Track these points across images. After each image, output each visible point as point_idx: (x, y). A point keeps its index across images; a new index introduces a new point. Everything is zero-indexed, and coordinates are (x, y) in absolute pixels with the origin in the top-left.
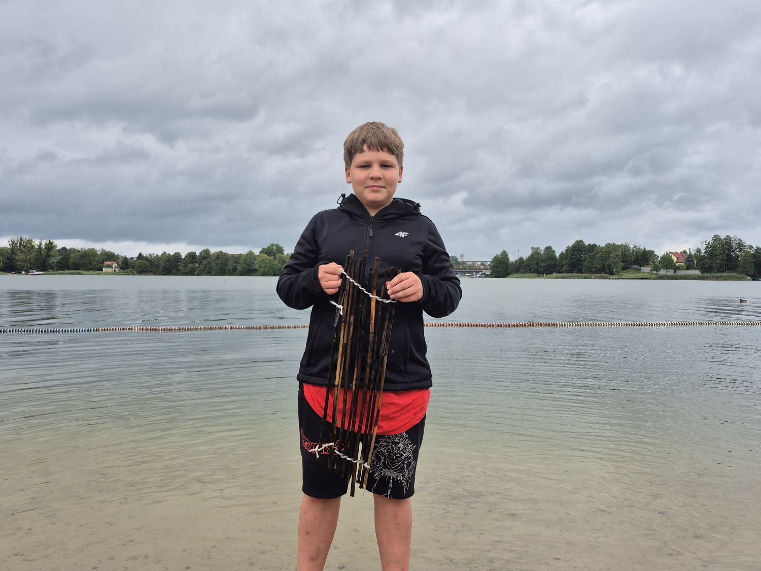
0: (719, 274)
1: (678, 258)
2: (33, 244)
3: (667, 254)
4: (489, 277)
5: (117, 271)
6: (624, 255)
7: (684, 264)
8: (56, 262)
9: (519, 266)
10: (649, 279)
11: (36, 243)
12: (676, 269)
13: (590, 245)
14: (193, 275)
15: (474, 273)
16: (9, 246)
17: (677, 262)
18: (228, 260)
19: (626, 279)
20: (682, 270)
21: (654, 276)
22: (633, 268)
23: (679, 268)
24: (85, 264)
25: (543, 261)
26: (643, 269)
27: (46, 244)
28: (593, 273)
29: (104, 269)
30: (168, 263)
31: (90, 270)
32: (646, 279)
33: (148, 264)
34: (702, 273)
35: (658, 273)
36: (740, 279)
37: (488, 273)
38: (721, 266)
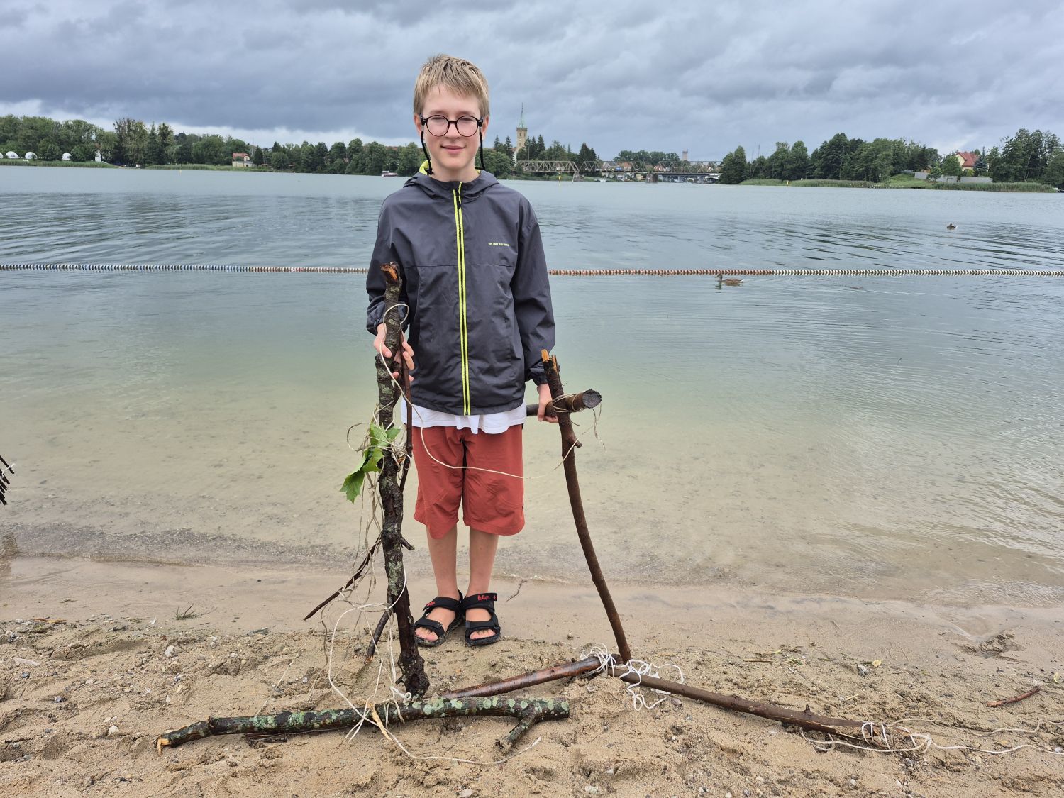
0: (1016, 183)
1: (966, 160)
2: (144, 128)
3: (953, 155)
4: (717, 183)
5: (250, 165)
6: (896, 155)
7: (972, 169)
8: (175, 152)
9: (757, 169)
10: (924, 188)
11: (148, 127)
12: (961, 175)
13: (853, 140)
14: (343, 173)
15: (699, 178)
16: (115, 131)
17: (963, 166)
18: (385, 155)
19: (894, 187)
20: (968, 176)
21: (930, 185)
22: (905, 173)
23: (965, 174)
24: (210, 155)
25: (789, 162)
26: (918, 175)
27: (160, 129)
28: (852, 179)
29: (234, 163)
30: (311, 157)
31: (216, 164)
32: (919, 188)
33: (287, 157)
34: (994, 181)
35: (937, 180)
36: (1042, 190)
37: (717, 176)
38: (1020, 172)
